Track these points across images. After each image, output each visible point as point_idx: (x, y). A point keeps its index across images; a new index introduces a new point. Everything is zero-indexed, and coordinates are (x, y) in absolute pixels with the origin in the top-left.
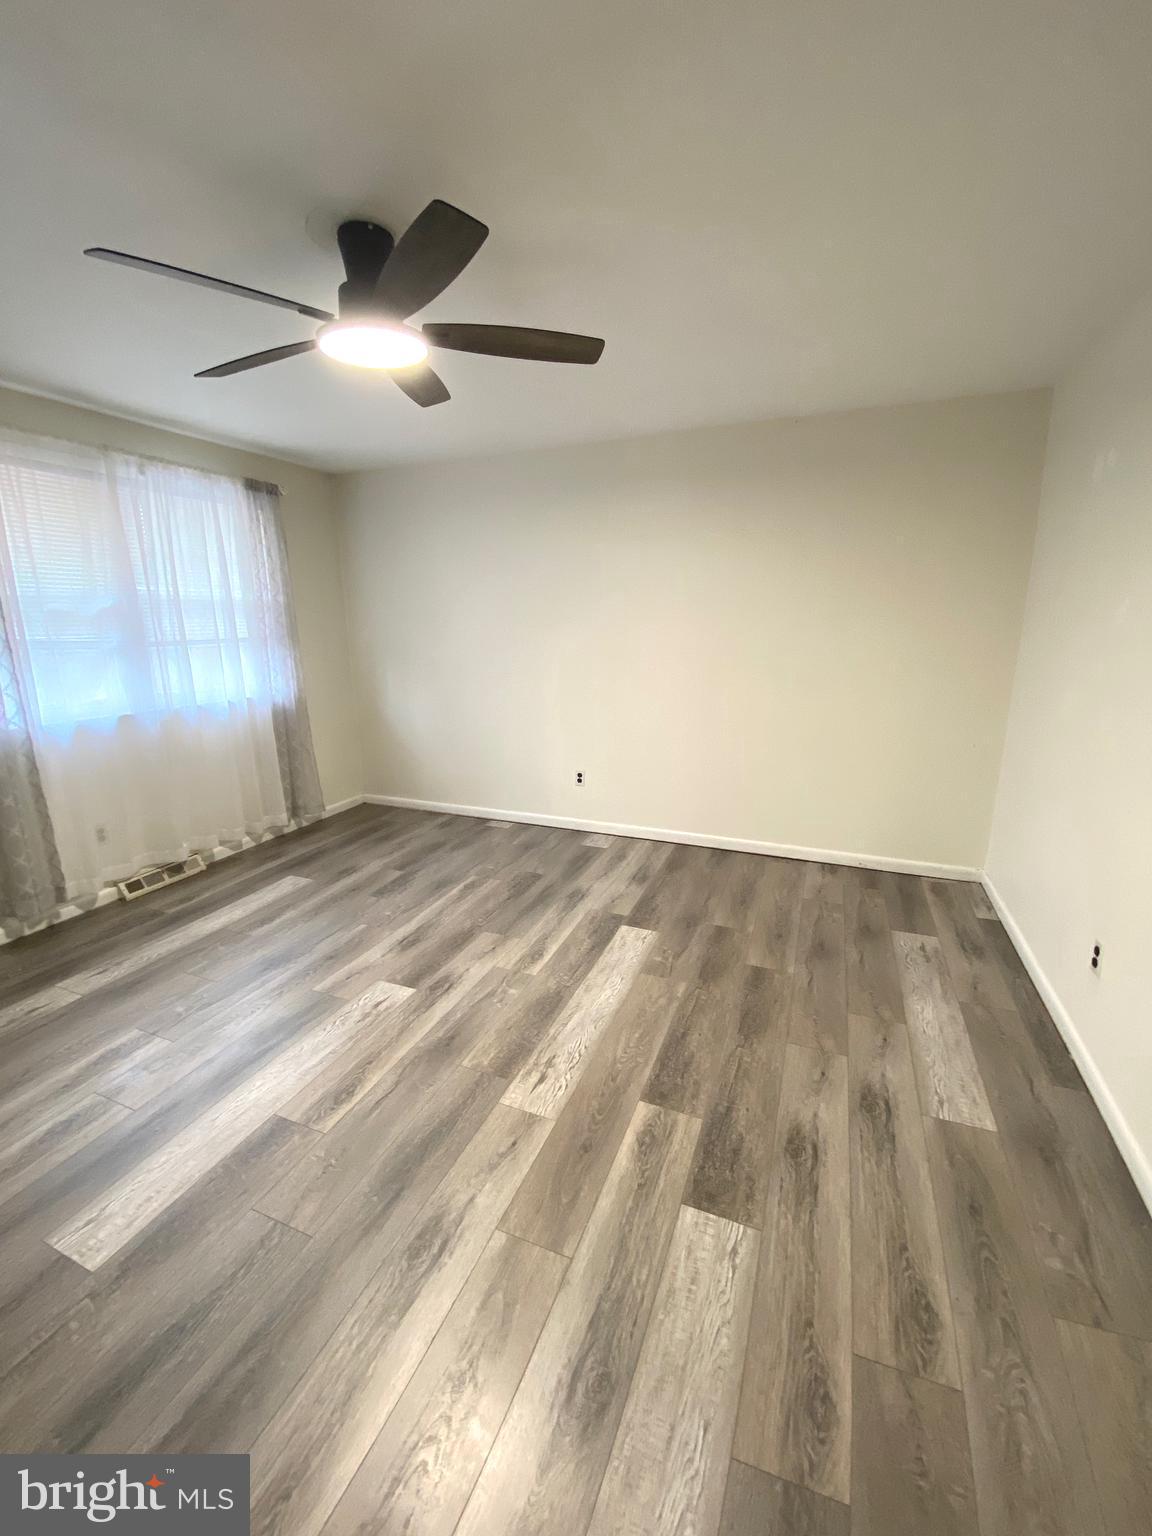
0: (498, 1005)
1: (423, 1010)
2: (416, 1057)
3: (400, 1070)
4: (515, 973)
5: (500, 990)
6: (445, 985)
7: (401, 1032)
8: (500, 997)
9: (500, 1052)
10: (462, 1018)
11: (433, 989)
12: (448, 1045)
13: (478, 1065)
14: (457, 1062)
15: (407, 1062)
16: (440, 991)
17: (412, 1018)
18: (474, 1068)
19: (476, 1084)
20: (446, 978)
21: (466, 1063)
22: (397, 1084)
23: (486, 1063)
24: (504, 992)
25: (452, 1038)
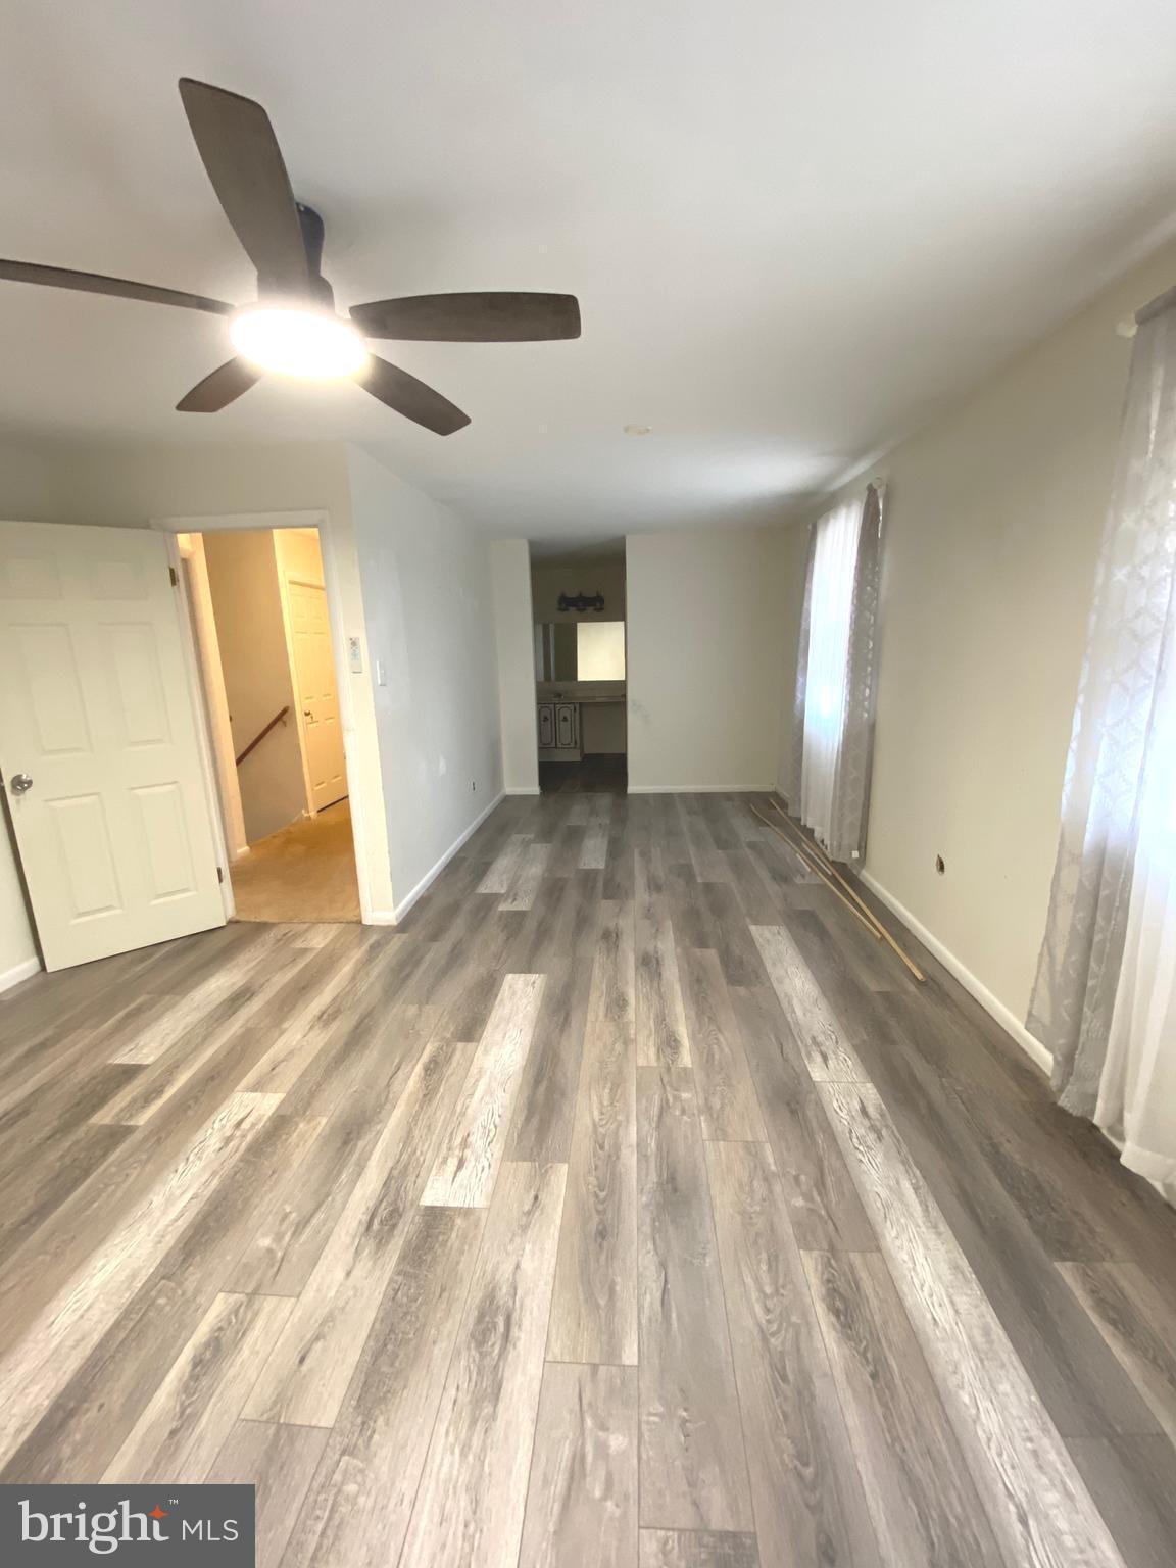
0: (288, 1209)
1: (395, 1173)
2: (380, 1112)
3: (391, 1096)
4: (256, 1292)
5: (287, 1238)
6: (381, 1223)
7: (410, 1132)
8: (284, 1226)
9: (286, 1140)
10: (340, 1173)
11: (395, 1214)
12: (349, 1134)
13: (309, 1121)
14: (333, 1119)
15: (388, 1106)
16: (383, 1212)
17: (405, 1156)
18: (313, 1117)
19: (309, 1103)
20: (382, 1242)
21: (324, 1121)
22: (388, 1085)
23: (301, 1125)
24: (279, 1238)
25: (345, 1143)
